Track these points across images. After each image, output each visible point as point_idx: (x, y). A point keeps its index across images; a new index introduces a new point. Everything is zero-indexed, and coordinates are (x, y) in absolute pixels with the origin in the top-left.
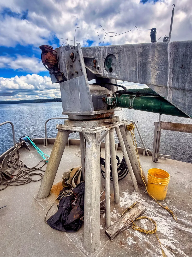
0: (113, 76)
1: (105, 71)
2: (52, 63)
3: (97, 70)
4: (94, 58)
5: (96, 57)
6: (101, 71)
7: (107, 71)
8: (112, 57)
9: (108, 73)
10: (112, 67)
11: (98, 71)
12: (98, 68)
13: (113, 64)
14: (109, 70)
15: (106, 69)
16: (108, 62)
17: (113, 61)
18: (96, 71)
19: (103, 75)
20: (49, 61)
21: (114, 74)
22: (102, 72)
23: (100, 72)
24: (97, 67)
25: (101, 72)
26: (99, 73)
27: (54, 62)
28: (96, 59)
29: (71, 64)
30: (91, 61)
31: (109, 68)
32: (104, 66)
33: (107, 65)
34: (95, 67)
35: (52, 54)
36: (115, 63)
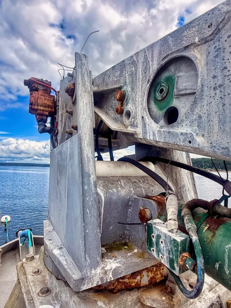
0: (182, 138)
1: (149, 120)
2: (43, 111)
3: (125, 118)
4: (120, 88)
5: (125, 83)
6: (135, 123)
7: (156, 121)
8: (175, 71)
9: (161, 127)
10: (175, 103)
11: (127, 122)
12: (128, 114)
13: (183, 92)
14: (165, 116)
15: (154, 114)
16: (162, 91)
17: (179, 83)
18: (122, 123)
19: (140, 136)
20: (36, 107)
21: (184, 131)
22: (140, 126)
23: (133, 125)
24: (125, 112)
25: (137, 126)
26: (130, 130)
27: (47, 109)
28: (124, 88)
29: (69, 110)
30: (113, 98)
31: (164, 111)
32: (145, 104)
33: (156, 101)
34: (120, 112)
35: (46, 95)
36: (189, 87)
